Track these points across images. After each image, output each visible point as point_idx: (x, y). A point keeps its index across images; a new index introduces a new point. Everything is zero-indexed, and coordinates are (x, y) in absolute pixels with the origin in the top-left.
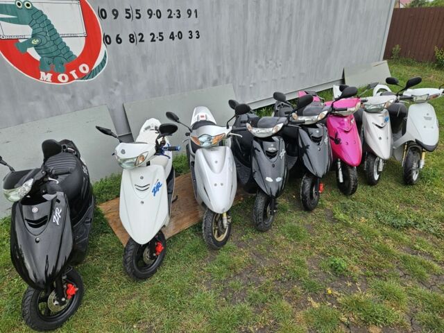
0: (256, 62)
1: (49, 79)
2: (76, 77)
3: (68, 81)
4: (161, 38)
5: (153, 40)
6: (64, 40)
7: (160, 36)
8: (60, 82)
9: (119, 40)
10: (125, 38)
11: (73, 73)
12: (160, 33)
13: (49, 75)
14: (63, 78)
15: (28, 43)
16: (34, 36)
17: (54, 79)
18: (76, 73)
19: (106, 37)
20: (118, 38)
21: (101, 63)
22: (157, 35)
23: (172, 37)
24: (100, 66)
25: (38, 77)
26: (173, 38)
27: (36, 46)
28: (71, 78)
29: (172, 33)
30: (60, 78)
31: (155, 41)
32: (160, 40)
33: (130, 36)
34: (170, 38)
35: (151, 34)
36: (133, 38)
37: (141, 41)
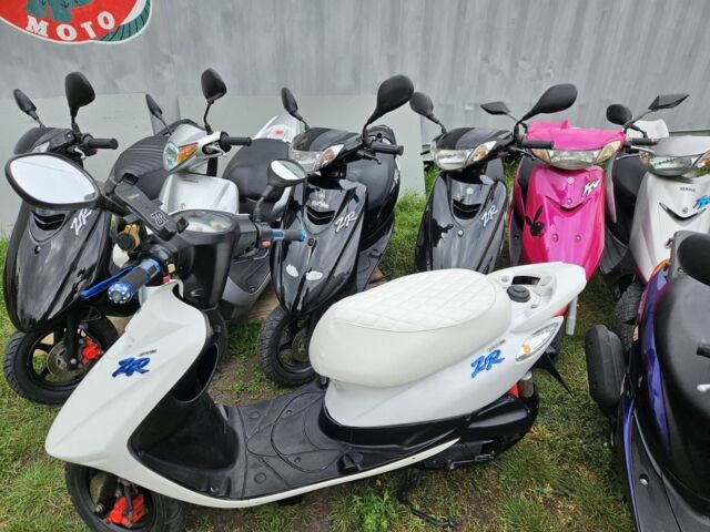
0: (486, 59)
1: (44, 32)
8: (61, 40)
13: (44, 25)
14: (67, 32)
21: (141, 15)
24: (140, 21)
25: (24, 24)
28: (82, 35)
30: (60, 30)
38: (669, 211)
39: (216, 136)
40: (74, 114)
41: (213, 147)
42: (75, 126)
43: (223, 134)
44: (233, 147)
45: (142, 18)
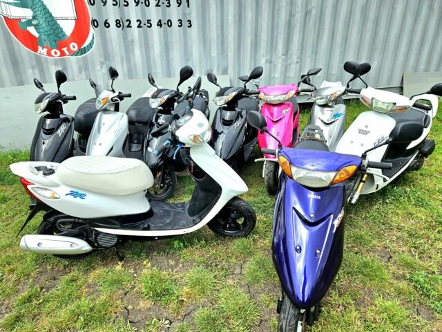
1: (45, 53)
2: (67, 53)
3: (60, 56)
4: (149, 25)
5: (139, 26)
6: (58, 22)
7: (148, 23)
8: (53, 56)
9: (107, 24)
11: (65, 50)
13: (45, 50)
14: (56, 53)
15: (29, 23)
16: (34, 17)
17: (49, 54)
18: (67, 50)
19: (94, 21)
20: (106, 22)
22: (144, 21)
23: (160, 24)
25: (36, 50)
26: (161, 26)
27: (35, 26)
28: (63, 54)
29: (160, 21)
30: (52, 52)
31: (141, 27)
32: (148, 26)
33: (116, 21)
34: (158, 25)
35: (138, 21)
36: (119, 23)
37: (129, 26)
38: (322, 121)
39: (117, 94)
40: (59, 86)
41: (115, 98)
42: (59, 92)
43: (120, 93)
44: (125, 98)
45: (91, 45)
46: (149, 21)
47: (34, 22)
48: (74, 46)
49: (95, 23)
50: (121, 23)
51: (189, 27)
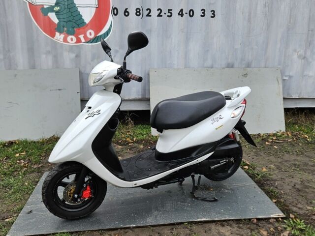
2: (83, 40)
3: (76, 43)
4: (169, 14)
5: (159, 15)
6: (79, 9)
7: (169, 12)
8: (68, 42)
9: (126, 13)
10: (132, 12)
11: (81, 37)
12: (169, 10)
13: (62, 36)
15: (51, 9)
16: (57, 4)
18: (84, 37)
19: (114, 9)
20: (126, 11)
22: (165, 10)
23: (181, 13)
26: (182, 15)
27: (56, 12)
29: (182, 10)
31: (161, 16)
32: (168, 16)
33: (136, 10)
34: (179, 14)
35: (158, 10)
36: (139, 12)
37: (148, 15)
45: (107, 33)
46: (169, 11)
47: (56, 9)
48: (91, 34)
49: (115, 11)
50: (141, 12)
51: (212, 17)
